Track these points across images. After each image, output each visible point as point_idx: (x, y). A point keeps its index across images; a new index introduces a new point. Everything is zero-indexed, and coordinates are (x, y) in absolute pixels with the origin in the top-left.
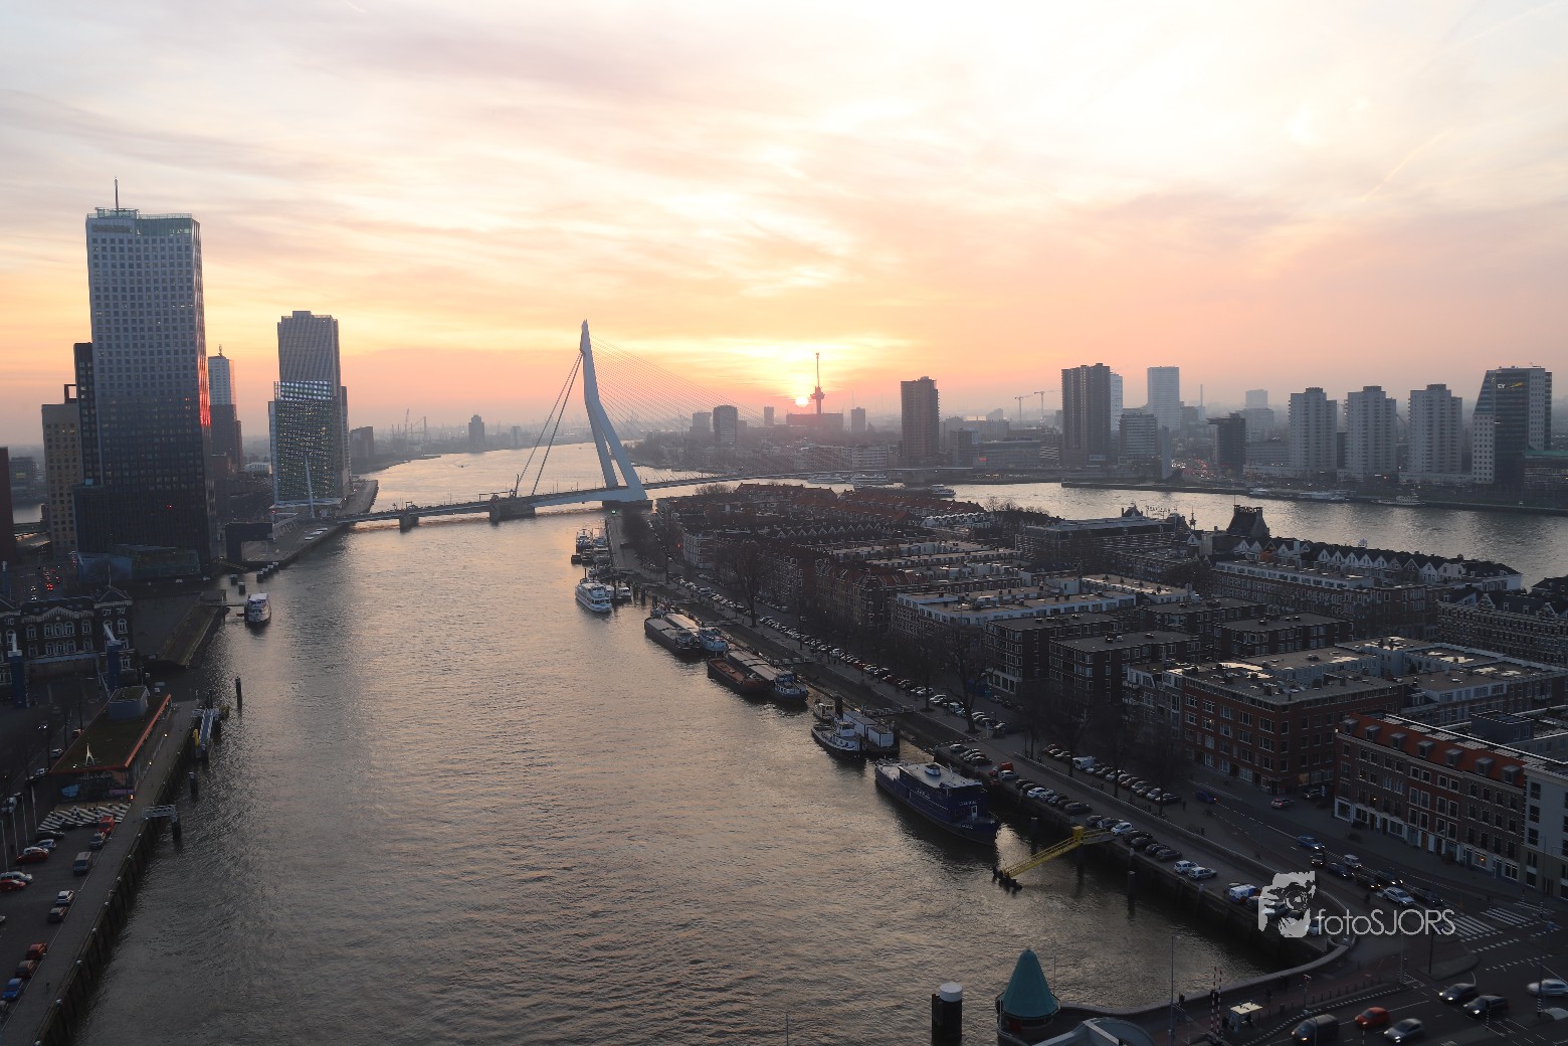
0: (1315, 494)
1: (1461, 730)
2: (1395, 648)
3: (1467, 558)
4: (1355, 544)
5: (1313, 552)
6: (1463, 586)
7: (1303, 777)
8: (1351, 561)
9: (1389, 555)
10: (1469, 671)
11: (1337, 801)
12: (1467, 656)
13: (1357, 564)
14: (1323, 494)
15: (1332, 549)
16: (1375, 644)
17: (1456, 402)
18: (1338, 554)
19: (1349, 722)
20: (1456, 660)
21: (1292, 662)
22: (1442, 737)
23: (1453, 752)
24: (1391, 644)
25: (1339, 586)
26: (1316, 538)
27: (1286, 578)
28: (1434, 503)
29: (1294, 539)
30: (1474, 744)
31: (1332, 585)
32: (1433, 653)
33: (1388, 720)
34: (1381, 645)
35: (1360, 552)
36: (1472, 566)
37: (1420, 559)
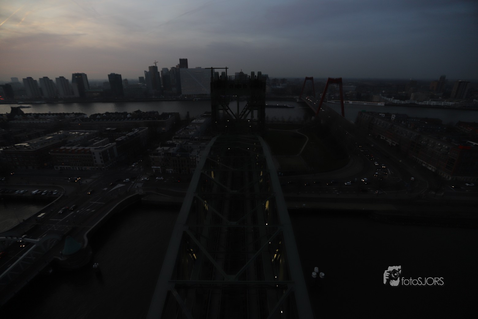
0: (37, 102)
1: (79, 146)
2: (61, 133)
3: (75, 112)
4: (48, 112)
5: (37, 116)
6: (74, 118)
7: (46, 164)
8: (47, 116)
9: (57, 114)
10: (78, 135)
11: (55, 167)
12: (77, 132)
13: (49, 117)
14: (39, 102)
15: (42, 114)
16: (56, 133)
17: (67, 80)
18: (44, 115)
19: (52, 150)
20: (75, 133)
21: (35, 141)
22: (73, 149)
23: (76, 151)
24: (60, 132)
25: (46, 122)
26: (37, 113)
27: (30, 122)
28: (68, 102)
29: (31, 113)
30: (80, 148)
31: (43, 122)
32: (70, 133)
33: (61, 148)
34: (58, 133)
35: (49, 114)
36: (76, 114)
37: (64, 114)
